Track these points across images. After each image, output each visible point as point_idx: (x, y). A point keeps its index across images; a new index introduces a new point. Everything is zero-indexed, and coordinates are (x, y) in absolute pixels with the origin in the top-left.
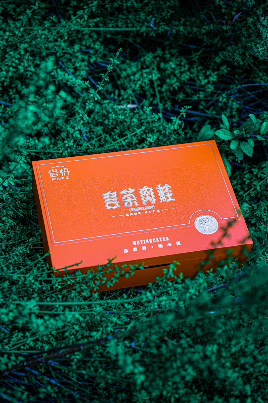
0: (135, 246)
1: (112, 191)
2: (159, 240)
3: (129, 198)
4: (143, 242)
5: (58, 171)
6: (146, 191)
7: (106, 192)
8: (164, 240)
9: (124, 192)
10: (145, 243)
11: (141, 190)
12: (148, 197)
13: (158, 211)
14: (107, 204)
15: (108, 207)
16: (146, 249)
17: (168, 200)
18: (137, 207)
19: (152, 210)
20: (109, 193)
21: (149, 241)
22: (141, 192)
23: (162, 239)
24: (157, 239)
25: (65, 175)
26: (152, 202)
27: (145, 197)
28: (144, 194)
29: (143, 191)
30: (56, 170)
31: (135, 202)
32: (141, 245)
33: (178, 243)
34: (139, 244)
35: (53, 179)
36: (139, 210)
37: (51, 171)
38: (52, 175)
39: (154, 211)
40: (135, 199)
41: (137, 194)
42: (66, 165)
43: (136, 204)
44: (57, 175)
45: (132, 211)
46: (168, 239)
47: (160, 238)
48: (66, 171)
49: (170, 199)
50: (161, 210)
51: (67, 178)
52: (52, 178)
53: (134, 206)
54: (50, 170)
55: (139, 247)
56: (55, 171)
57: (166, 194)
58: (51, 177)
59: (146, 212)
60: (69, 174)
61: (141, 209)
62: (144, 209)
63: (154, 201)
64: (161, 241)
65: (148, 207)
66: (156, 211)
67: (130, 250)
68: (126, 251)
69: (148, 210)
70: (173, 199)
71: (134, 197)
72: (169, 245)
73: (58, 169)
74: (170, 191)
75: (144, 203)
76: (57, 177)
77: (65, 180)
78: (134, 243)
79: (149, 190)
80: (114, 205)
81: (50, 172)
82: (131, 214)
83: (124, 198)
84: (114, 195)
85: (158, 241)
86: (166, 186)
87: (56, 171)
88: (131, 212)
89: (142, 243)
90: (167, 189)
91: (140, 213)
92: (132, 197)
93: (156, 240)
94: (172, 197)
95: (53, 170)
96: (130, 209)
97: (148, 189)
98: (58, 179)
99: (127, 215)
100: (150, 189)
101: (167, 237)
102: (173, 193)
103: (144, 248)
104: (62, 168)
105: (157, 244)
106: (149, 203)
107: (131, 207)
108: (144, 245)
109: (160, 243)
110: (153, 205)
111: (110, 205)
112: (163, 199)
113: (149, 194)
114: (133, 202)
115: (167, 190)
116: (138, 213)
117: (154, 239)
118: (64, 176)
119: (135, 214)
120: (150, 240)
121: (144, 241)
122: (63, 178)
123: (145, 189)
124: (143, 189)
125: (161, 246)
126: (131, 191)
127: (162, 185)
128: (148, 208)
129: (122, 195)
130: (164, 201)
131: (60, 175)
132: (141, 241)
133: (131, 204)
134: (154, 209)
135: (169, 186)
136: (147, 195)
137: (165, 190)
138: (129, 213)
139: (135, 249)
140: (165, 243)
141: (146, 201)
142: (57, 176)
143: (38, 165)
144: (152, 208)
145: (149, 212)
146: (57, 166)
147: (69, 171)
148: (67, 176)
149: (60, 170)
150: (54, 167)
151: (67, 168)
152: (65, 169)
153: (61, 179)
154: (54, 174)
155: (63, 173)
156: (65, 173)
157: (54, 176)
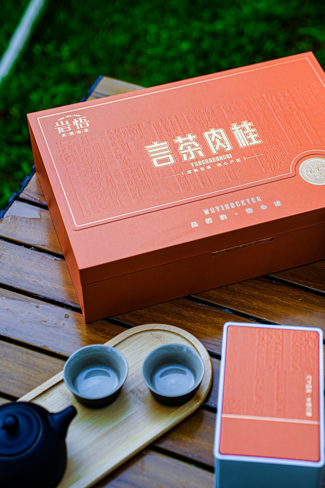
0: (208, 216)
1: (160, 141)
2: (246, 202)
3: (189, 147)
4: (220, 209)
5: (71, 123)
6: (215, 134)
7: (150, 144)
8: (254, 201)
9: (179, 140)
10: (223, 209)
11: (206, 134)
12: (219, 143)
13: (238, 160)
14: (154, 161)
15: (156, 165)
16: (226, 218)
17: (251, 144)
18: (203, 158)
19: (228, 160)
20: (156, 144)
21: (230, 206)
22: (207, 138)
23: (251, 201)
24: (243, 202)
25: (81, 127)
26: (226, 149)
27: (214, 143)
28: (213, 139)
29: (210, 136)
30: (67, 122)
31: (200, 152)
32: (217, 214)
33: (278, 203)
34: (214, 212)
35: (64, 135)
36: (207, 163)
37: (60, 124)
38: (60, 130)
39: (231, 161)
40: (200, 148)
41: (201, 141)
42: (82, 113)
43: (201, 154)
44: (69, 128)
45: (197, 165)
46: (259, 199)
47: (248, 200)
48: (83, 121)
49: (255, 142)
50: (242, 159)
51: (86, 130)
52: (62, 133)
53: (198, 158)
54: (57, 124)
55: (215, 216)
56: (65, 123)
57: (247, 135)
58: (60, 132)
59: (219, 165)
60: (88, 125)
61: (211, 162)
62: (214, 160)
63: (229, 148)
64: (249, 203)
66: (235, 161)
67: (201, 222)
68: (194, 225)
69: (222, 162)
70: (260, 142)
71: (197, 145)
72: (263, 207)
73: (71, 120)
74: (253, 130)
75: (214, 152)
76: (70, 131)
77: (83, 133)
78: (207, 212)
79: (219, 133)
80: (167, 160)
82: (196, 170)
83: (181, 148)
84: (164, 146)
85: (244, 204)
86: (246, 124)
88: (195, 167)
89: (219, 210)
90: (247, 128)
92: (193, 146)
93: (240, 203)
94: (257, 139)
95: (62, 122)
96: (192, 164)
97: (218, 131)
98: (72, 133)
99: (189, 172)
100: (221, 131)
101: (258, 197)
102: (258, 131)
103: (223, 217)
104: (77, 118)
105: (243, 208)
106: (222, 152)
107: (192, 161)
108: (222, 212)
109: (248, 206)
110: (228, 153)
111: (159, 162)
112: (243, 143)
113: (220, 138)
114: (195, 153)
115: (248, 130)
116: (206, 168)
117: (237, 203)
118: (81, 129)
119: (202, 169)
120: (232, 204)
121: (222, 206)
122: (79, 132)
123: (213, 131)
124: (210, 133)
125: (249, 210)
126: (190, 137)
127: (239, 123)
128: (221, 158)
129: (178, 145)
130: (245, 145)
131: (74, 128)
132: (218, 208)
133: (193, 157)
134: (231, 159)
135: (250, 124)
136: (217, 140)
137: (244, 129)
138: (191, 169)
139: (209, 221)
140: (255, 206)
141: (217, 148)
142: (70, 129)
143: (38, 118)
144: (228, 158)
145: (225, 163)
146: (68, 116)
147: (88, 121)
148: (86, 128)
149: (73, 122)
150: (63, 118)
151: (84, 117)
152: (82, 119)
153: (76, 133)
154: (64, 128)
155: (78, 124)
156: (82, 124)
157: (64, 130)
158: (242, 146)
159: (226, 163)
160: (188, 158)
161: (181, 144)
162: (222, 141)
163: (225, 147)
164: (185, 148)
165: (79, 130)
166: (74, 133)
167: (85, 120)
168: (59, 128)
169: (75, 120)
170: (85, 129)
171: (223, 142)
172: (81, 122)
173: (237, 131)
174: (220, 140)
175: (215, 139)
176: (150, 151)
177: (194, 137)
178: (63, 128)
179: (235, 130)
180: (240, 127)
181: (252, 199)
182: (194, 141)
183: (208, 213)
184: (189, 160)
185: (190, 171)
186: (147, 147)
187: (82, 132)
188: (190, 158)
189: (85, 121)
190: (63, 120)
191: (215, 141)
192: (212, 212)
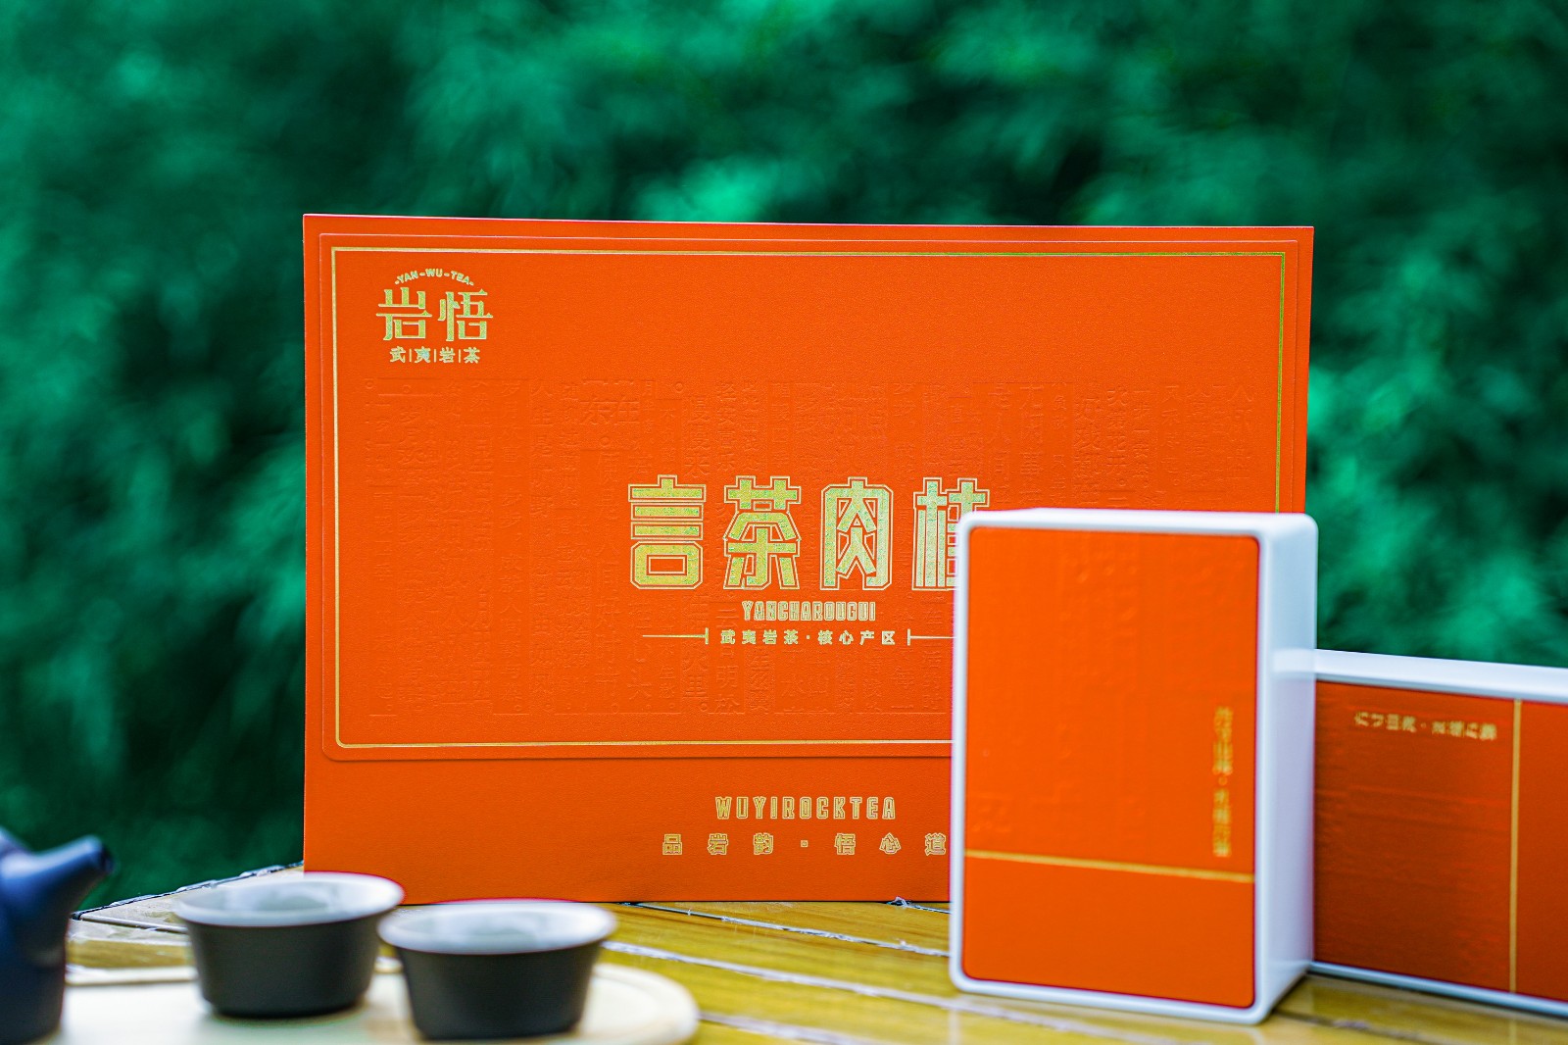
0: (721, 826)
1: (684, 480)
2: (848, 808)
3: (762, 534)
4: (767, 808)
5: (433, 307)
6: (857, 507)
7: (651, 480)
8: (871, 815)
9: (743, 491)
10: (774, 814)
12: (857, 547)
13: (888, 638)
14: (640, 556)
15: (642, 577)
16: (770, 851)
17: (951, 582)
18: (789, 596)
19: (856, 627)
20: (668, 486)
21: (797, 810)
22: (830, 512)
23: (863, 807)
24: (839, 803)
25: (462, 336)
26: (872, 582)
27: (843, 542)
28: (844, 527)
29: (843, 504)
30: (422, 295)
31: (786, 564)
32: (752, 826)
33: (936, 846)
34: (745, 815)
35: (397, 354)
36: (794, 618)
37: (397, 298)
38: (393, 328)
39: (867, 635)
40: (790, 548)
41: (807, 516)
42: (478, 274)
44: (422, 325)
45: (759, 615)
46: (889, 813)
47: (856, 802)
48: (474, 310)
50: (900, 637)
51: (472, 356)
52: (395, 342)
54: (389, 293)
55: (741, 831)
56: (414, 299)
57: (952, 540)
58: (388, 337)
59: (825, 637)
60: (483, 336)
61: (806, 617)
62: (817, 615)
63: (881, 577)
64: (856, 814)
65: (841, 605)
66: (878, 636)
67: (695, 844)
68: (674, 842)
69: (837, 627)
71: (789, 533)
72: (890, 845)
75: (829, 580)
76: (419, 343)
77: (459, 367)
78: (723, 807)
80: (675, 565)
81: (389, 303)
82: (749, 637)
83: (736, 530)
84: (687, 503)
85: (839, 813)
86: (968, 495)
87: (422, 303)
88: (751, 625)
89: (759, 815)
90: (966, 512)
91: (791, 637)
92: (775, 535)
93: (831, 808)
95: (405, 292)
96: (747, 605)
97: (869, 493)
98: (423, 354)
99: (728, 637)
100: (883, 496)
101: (889, 801)
103: (763, 841)
104: (457, 288)
105: (833, 827)
106: (852, 587)
107: (754, 595)
108: (766, 825)
109: (847, 825)
111: (658, 565)
112: (928, 570)
113: (870, 527)
114: (773, 563)
116: (781, 636)
117: (823, 798)
118: (456, 344)
119: (770, 637)
120: (805, 803)
121: (774, 801)
122: (447, 355)
123: (858, 490)
124: (845, 493)
125: (845, 844)
126: (781, 492)
127: (949, 484)
128: (842, 611)
129: (731, 510)
130: (931, 582)
131: (436, 335)
132: (761, 800)
133: (760, 579)
134: (867, 625)
135: (981, 498)
136: (857, 535)
137: (954, 510)
138: (740, 626)
139: (718, 844)
140: (868, 832)
141: (845, 567)
142: (422, 334)
143: (334, 250)
144: (863, 618)
145: (842, 638)
146: (430, 272)
147: (489, 316)
148: (472, 344)
149: (442, 302)
150: (414, 275)
151: (482, 293)
152: (473, 298)
153: (439, 357)
154: (405, 323)
155: (456, 319)
156: (467, 320)
157: (406, 330)
158: (919, 583)
159: (847, 638)
160: (743, 576)
161: (742, 511)
162: (870, 540)
163: (869, 568)
164: (749, 535)
165: (450, 345)
166: (432, 353)
167: (481, 305)
168: (389, 317)
169: (450, 295)
170: (470, 350)
171: (871, 548)
172: (467, 314)
173: (932, 512)
174: (865, 533)
175: (852, 526)
176: (639, 512)
177: (792, 495)
178: (403, 319)
179: (924, 508)
180: (943, 501)
181: (872, 801)
182: (784, 512)
183: (727, 815)
184: (743, 588)
185: (732, 633)
186: (637, 493)
187: (456, 358)
188: (751, 581)
189: (480, 314)
190: (414, 286)
191: (849, 533)
192: (739, 816)
